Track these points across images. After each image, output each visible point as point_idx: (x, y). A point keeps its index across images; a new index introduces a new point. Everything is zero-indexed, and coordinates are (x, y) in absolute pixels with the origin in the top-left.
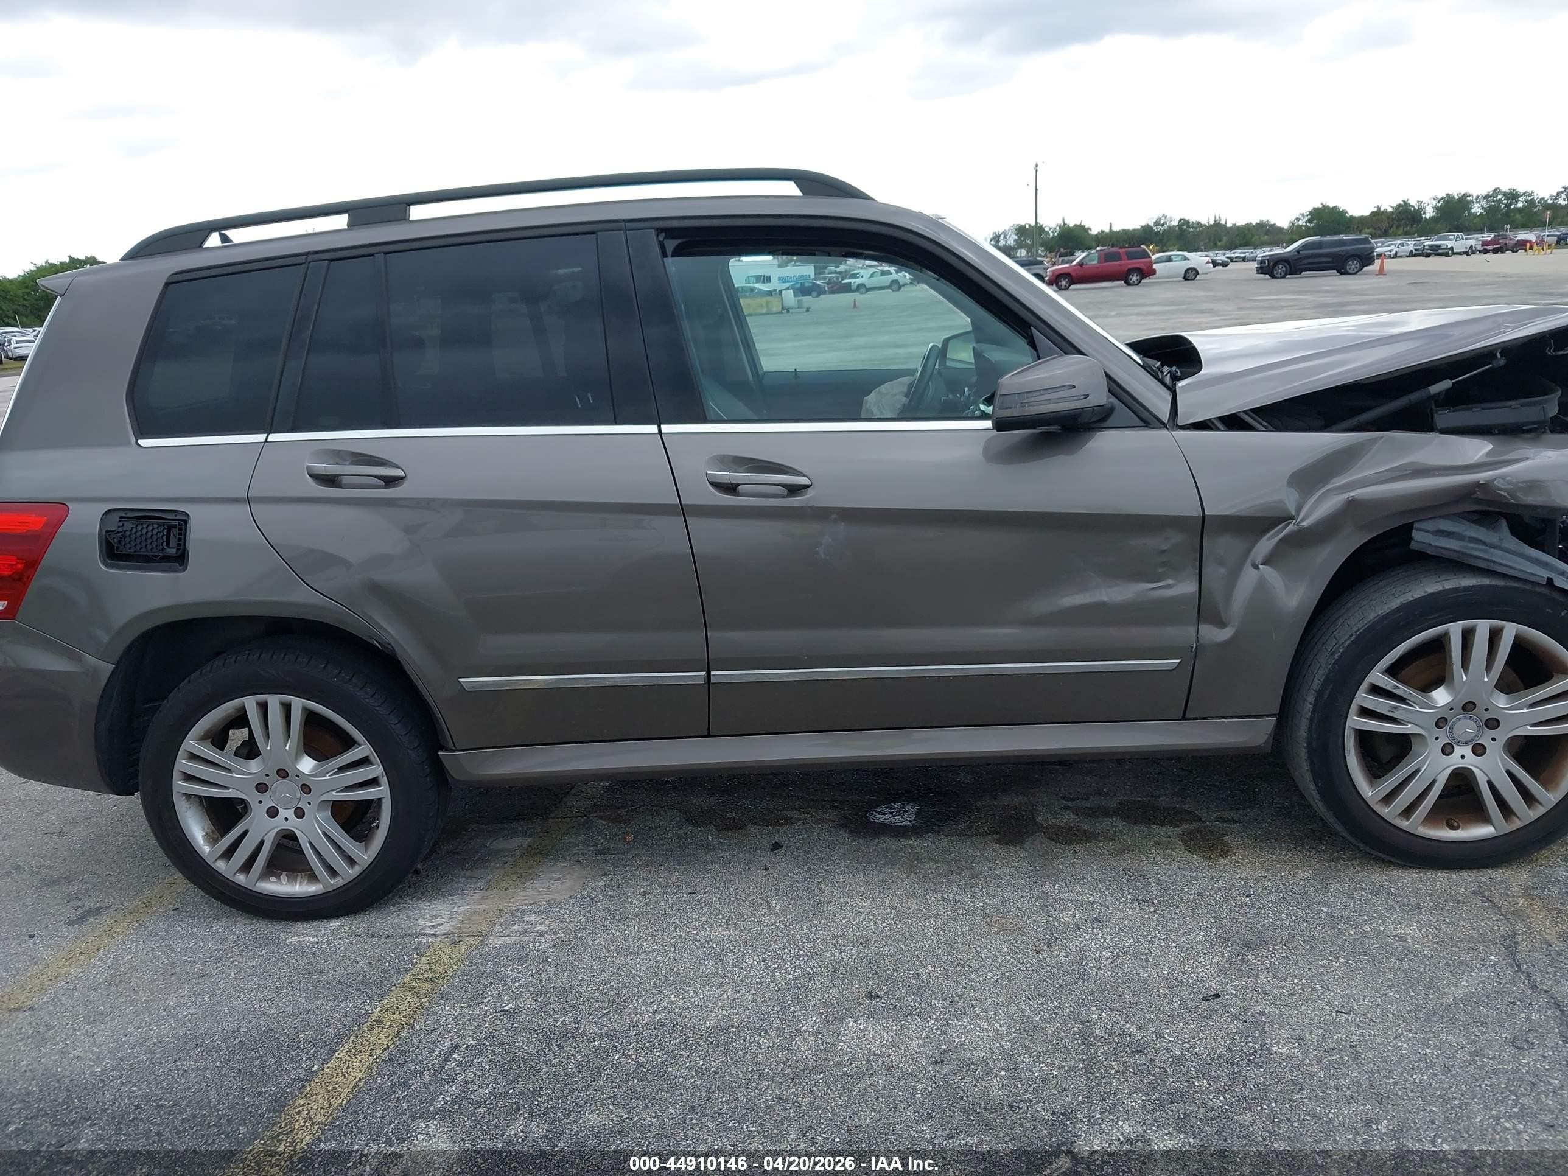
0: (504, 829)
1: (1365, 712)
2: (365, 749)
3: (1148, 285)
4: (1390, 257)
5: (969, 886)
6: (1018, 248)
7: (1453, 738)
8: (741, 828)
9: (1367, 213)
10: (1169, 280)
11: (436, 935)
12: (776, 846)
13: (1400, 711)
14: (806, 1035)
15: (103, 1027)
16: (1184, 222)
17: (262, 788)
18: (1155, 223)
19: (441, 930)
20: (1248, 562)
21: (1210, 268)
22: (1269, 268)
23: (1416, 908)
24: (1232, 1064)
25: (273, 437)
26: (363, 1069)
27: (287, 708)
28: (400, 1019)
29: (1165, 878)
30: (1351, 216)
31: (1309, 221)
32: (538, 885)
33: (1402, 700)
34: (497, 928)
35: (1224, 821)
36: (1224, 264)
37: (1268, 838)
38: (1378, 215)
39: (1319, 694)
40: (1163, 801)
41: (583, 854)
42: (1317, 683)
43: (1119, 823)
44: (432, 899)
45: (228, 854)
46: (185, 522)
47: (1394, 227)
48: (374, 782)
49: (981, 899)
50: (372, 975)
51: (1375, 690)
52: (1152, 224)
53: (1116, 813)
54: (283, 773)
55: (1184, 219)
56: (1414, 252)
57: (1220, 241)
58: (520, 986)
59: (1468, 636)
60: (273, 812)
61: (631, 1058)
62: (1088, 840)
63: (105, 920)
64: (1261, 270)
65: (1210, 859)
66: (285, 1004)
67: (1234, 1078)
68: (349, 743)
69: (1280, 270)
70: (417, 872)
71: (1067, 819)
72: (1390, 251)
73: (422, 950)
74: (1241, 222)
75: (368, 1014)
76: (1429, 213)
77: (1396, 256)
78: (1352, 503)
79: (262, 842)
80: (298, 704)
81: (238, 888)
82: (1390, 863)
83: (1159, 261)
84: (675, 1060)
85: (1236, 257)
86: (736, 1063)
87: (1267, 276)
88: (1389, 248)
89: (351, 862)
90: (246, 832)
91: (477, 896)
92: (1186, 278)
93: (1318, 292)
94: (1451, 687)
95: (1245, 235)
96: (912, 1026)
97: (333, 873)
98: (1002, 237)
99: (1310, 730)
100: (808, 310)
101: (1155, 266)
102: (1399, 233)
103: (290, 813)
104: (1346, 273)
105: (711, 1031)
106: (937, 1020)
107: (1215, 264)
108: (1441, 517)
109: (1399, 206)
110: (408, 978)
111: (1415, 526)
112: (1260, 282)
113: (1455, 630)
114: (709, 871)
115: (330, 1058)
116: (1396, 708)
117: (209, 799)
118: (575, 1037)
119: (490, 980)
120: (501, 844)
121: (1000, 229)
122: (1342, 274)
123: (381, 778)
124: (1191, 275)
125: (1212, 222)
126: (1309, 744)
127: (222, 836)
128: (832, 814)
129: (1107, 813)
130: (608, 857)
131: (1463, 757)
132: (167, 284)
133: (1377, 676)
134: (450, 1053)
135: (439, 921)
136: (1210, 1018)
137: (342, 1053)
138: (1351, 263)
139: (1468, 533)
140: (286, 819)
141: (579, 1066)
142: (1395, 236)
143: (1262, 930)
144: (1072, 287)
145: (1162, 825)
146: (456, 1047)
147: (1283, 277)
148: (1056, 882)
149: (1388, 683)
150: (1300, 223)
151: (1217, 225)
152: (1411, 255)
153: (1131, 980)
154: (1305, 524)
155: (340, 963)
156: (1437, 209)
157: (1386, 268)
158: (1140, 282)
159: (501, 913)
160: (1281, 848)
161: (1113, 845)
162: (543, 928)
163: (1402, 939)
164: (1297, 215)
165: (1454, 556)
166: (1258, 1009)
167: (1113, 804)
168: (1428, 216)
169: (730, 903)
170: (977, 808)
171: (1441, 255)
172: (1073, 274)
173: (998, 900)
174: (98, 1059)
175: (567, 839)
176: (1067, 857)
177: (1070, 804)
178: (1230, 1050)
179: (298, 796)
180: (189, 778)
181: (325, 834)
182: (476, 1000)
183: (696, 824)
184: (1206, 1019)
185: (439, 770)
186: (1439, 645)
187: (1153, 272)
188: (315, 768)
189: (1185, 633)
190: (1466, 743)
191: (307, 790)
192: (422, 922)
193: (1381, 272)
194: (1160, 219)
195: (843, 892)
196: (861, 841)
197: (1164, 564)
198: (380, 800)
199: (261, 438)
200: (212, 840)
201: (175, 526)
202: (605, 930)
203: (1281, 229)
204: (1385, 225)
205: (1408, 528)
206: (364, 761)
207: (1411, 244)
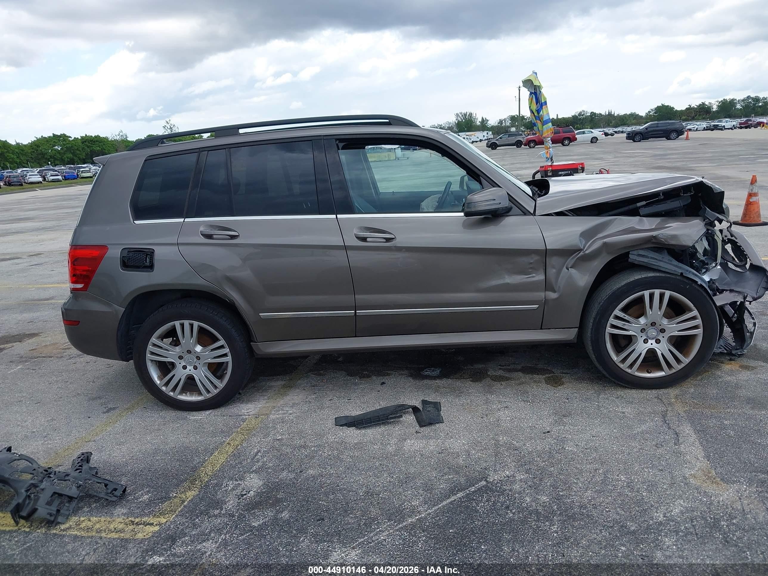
0: (274, 378)
1: (613, 326)
2: (222, 342)
3: (573, 145)
4: (694, 131)
5: (458, 396)
6: (512, 127)
7: (648, 336)
8: (370, 377)
9: (684, 109)
10: (583, 143)
11: (249, 415)
12: (383, 383)
13: (627, 326)
14: (392, 445)
15: (123, 446)
16: (593, 114)
17: (181, 358)
18: (579, 114)
19: (251, 413)
20: (565, 267)
21: (603, 137)
22: (632, 137)
23: (632, 403)
24: (550, 453)
25: (187, 220)
26: (225, 459)
27: (192, 326)
28: (237, 443)
29: (536, 393)
30: (676, 110)
31: (655, 113)
32: (288, 398)
33: (628, 322)
34: (273, 412)
35: (563, 373)
36: (612, 135)
37: (580, 379)
38: (689, 109)
39: (595, 319)
40: (540, 366)
41: (306, 387)
42: (594, 314)
43: (521, 374)
44: (247, 403)
45: (167, 384)
46: (153, 253)
47: (698, 115)
48: (225, 355)
49: (463, 400)
50: (225, 429)
51: (617, 318)
52: (577, 115)
53: (520, 370)
54: (189, 352)
55: (593, 112)
56: (706, 128)
57: (611, 123)
58: (283, 431)
59: (651, 296)
60: (185, 367)
61: (327, 452)
62: (507, 380)
63: (117, 412)
64: (628, 138)
65: (555, 387)
66: (192, 439)
67: (550, 457)
68: (216, 340)
69: (638, 138)
70: (240, 394)
71: (500, 373)
72: (694, 128)
73: (244, 421)
74: (622, 113)
75: (224, 442)
76: (715, 108)
77: (697, 130)
78: (605, 244)
79: (180, 379)
80: (196, 324)
81: (170, 397)
82: (626, 387)
83: (578, 134)
84: (342, 453)
85: (619, 131)
86: (365, 454)
87: (632, 141)
88: (693, 126)
89: (216, 387)
90: (174, 375)
91: (264, 402)
92: (592, 142)
93: (654, 149)
94: (646, 317)
95: (623, 120)
96: (431, 442)
97: (208, 392)
98: (503, 122)
99: (591, 333)
100: (408, 158)
101: (577, 136)
102: (700, 118)
103: (191, 368)
104: (670, 139)
105: (356, 444)
106: (441, 440)
107: (606, 134)
108: (640, 249)
109: (700, 105)
110: (239, 430)
111: (630, 253)
112: (626, 144)
113: (646, 293)
114: (356, 392)
115: (212, 456)
116: (625, 324)
117: (160, 362)
118: (305, 447)
119: (271, 429)
120: (273, 384)
121: (503, 118)
122: (668, 139)
123: (228, 353)
124: (594, 140)
125: (607, 113)
126: (591, 339)
127: (164, 377)
128: (406, 372)
129: (516, 370)
130: (316, 388)
131: (652, 344)
132: (145, 160)
133: (617, 312)
134: (257, 453)
135: (250, 410)
136: (545, 439)
137: (216, 454)
138: (672, 134)
139: (650, 256)
140: (190, 370)
141: (306, 456)
142: (698, 120)
143: (570, 410)
144: (536, 146)
145: (538, 375)
146: (259, 451)
147: (640, 141)
148: (493, 394)
149: (621, 315)
150: (651, 114)
151: (610, 115)
152: (704, 129)
153: (517, 427)
154: (587, 252)
155: (212, 425)
156: (718, 106)
157: (689, 136)
158: (569, 144)
159: (274, 407)
160: (584, 382)
161: (518, 382)
162: (291, 412)
163: (623, 413)
164: (649, 110)
165: (644, 264)
166: (563, 436)
167: (519, 367)
168: (714, 110)
169: (364, 403)
170: (464, 369)
171: (719, 129)
172: (537, 140)
173: (469, 401)
174: (124, 456)
175: (299, 381)
176: (497, 385)
177: (502, 367)
178: (550, 449)
179: (195, 361)
180: (152, 353)
181: (205, 376)
182: (266, 436)
183: (351, 376)
184: (543, 439)
185: (251, 350)
186: (641, 300)
187: (576, 139)
188: (202, 350)
189: (541, 295)
190: (653, 339)
191: (198, 358)
192: (243, 411)
193: (687, 138)
194: (581, 112)
195: (408, 399)
196: (417, 381)
197: (531, 268)
198: (227, 362)
199: (181, 220)
200: (161, 379)
201: (149, 254)
202: (315, 411)
203: (642, 117)
204: (693, 115)
205: (628, 253)
206: (222, 347)
207: (704, 124)
